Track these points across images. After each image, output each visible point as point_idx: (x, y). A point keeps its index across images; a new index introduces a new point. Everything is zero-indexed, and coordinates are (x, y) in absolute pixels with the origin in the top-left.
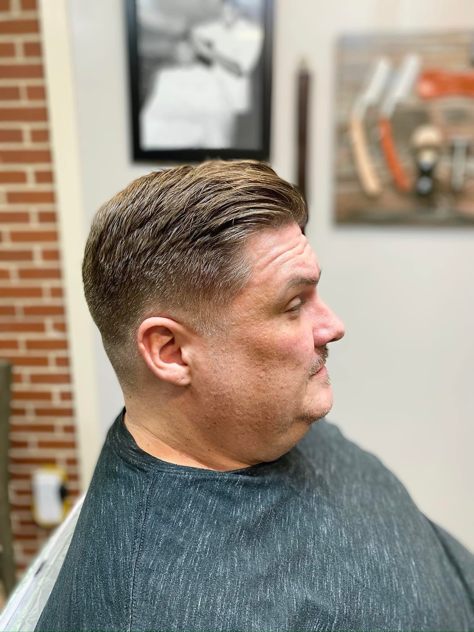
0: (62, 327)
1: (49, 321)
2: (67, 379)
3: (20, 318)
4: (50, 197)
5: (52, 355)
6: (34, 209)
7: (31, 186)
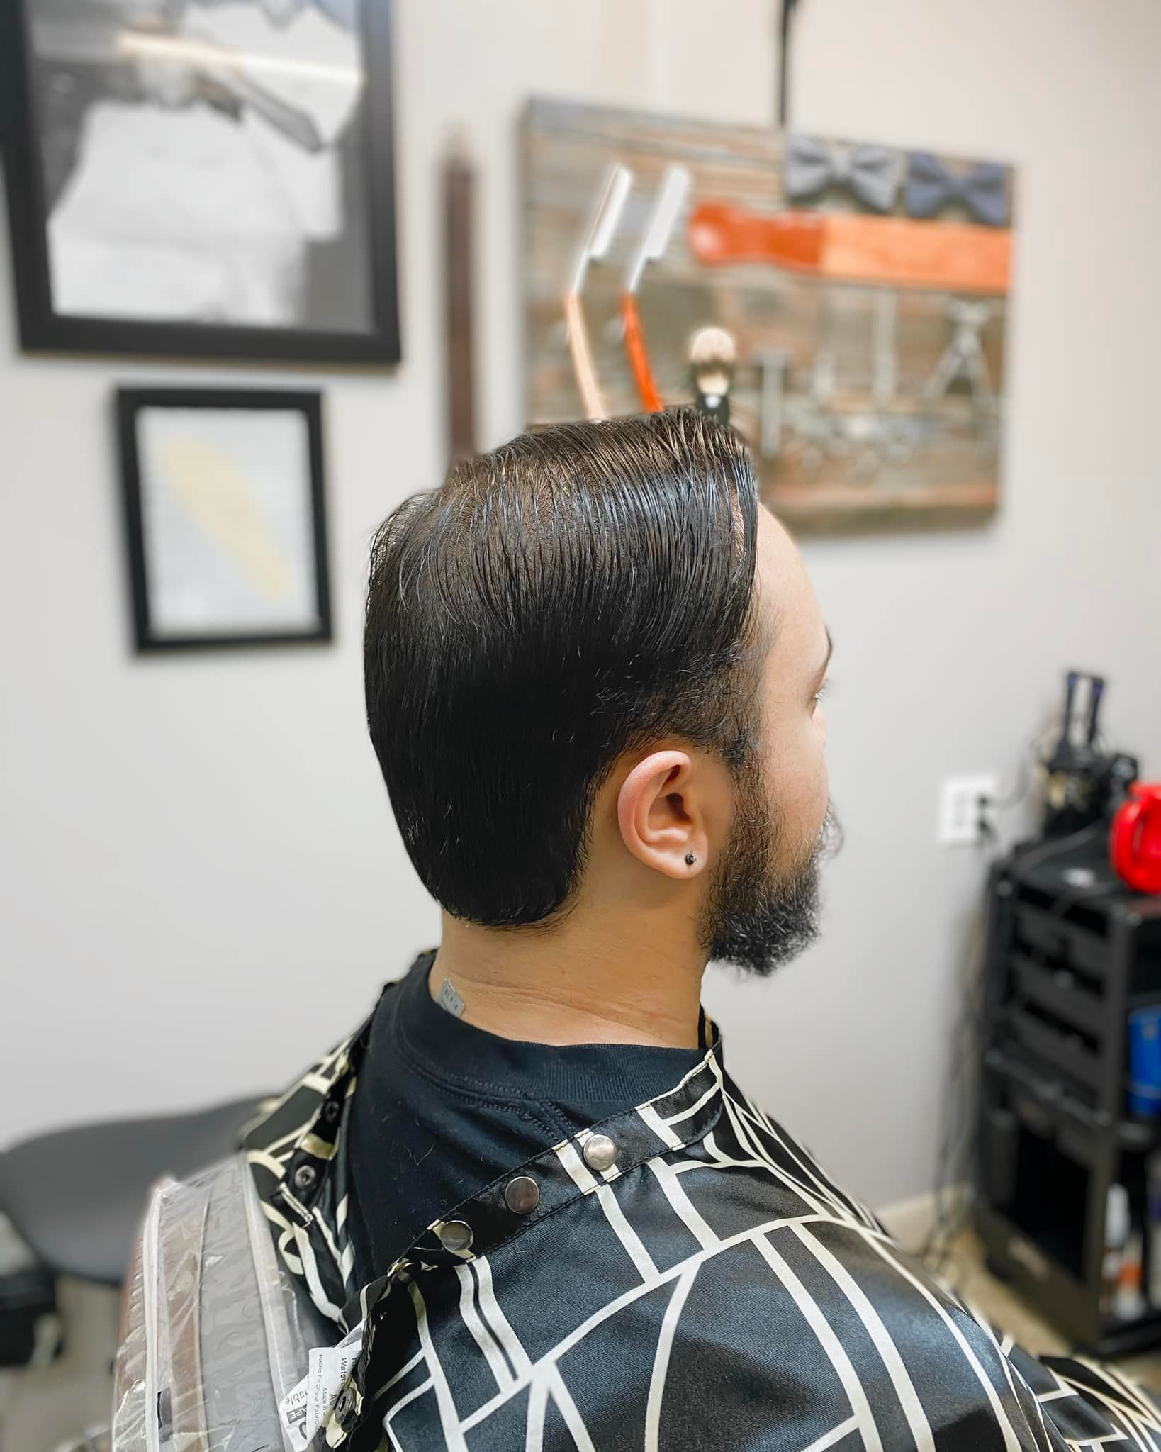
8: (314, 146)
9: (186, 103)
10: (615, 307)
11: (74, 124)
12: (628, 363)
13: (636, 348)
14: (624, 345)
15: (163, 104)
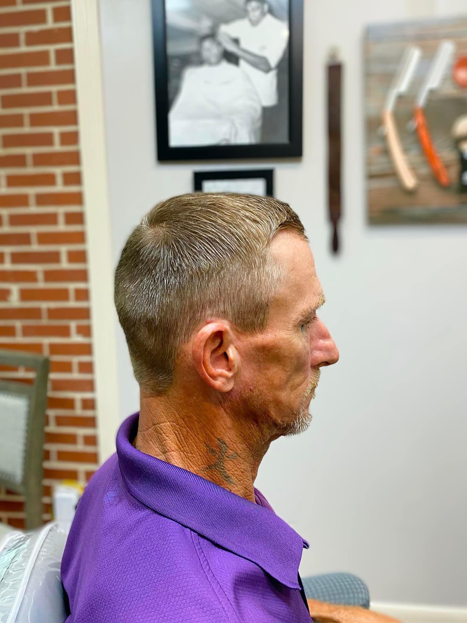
0: (86, 331)
1: (73, 324)
2: (90, 386)
3: (45, 321)
4: (78, 199)
5: (76, 360)
6: (61, 210)
7: (59, 188)
8: (267, 70)
9: (218, 62)
10: (412, 115)
11: (179, 76)
12: (419, 141)
13: (423, 133)
14: (416, 132)
15: (210, 64)
